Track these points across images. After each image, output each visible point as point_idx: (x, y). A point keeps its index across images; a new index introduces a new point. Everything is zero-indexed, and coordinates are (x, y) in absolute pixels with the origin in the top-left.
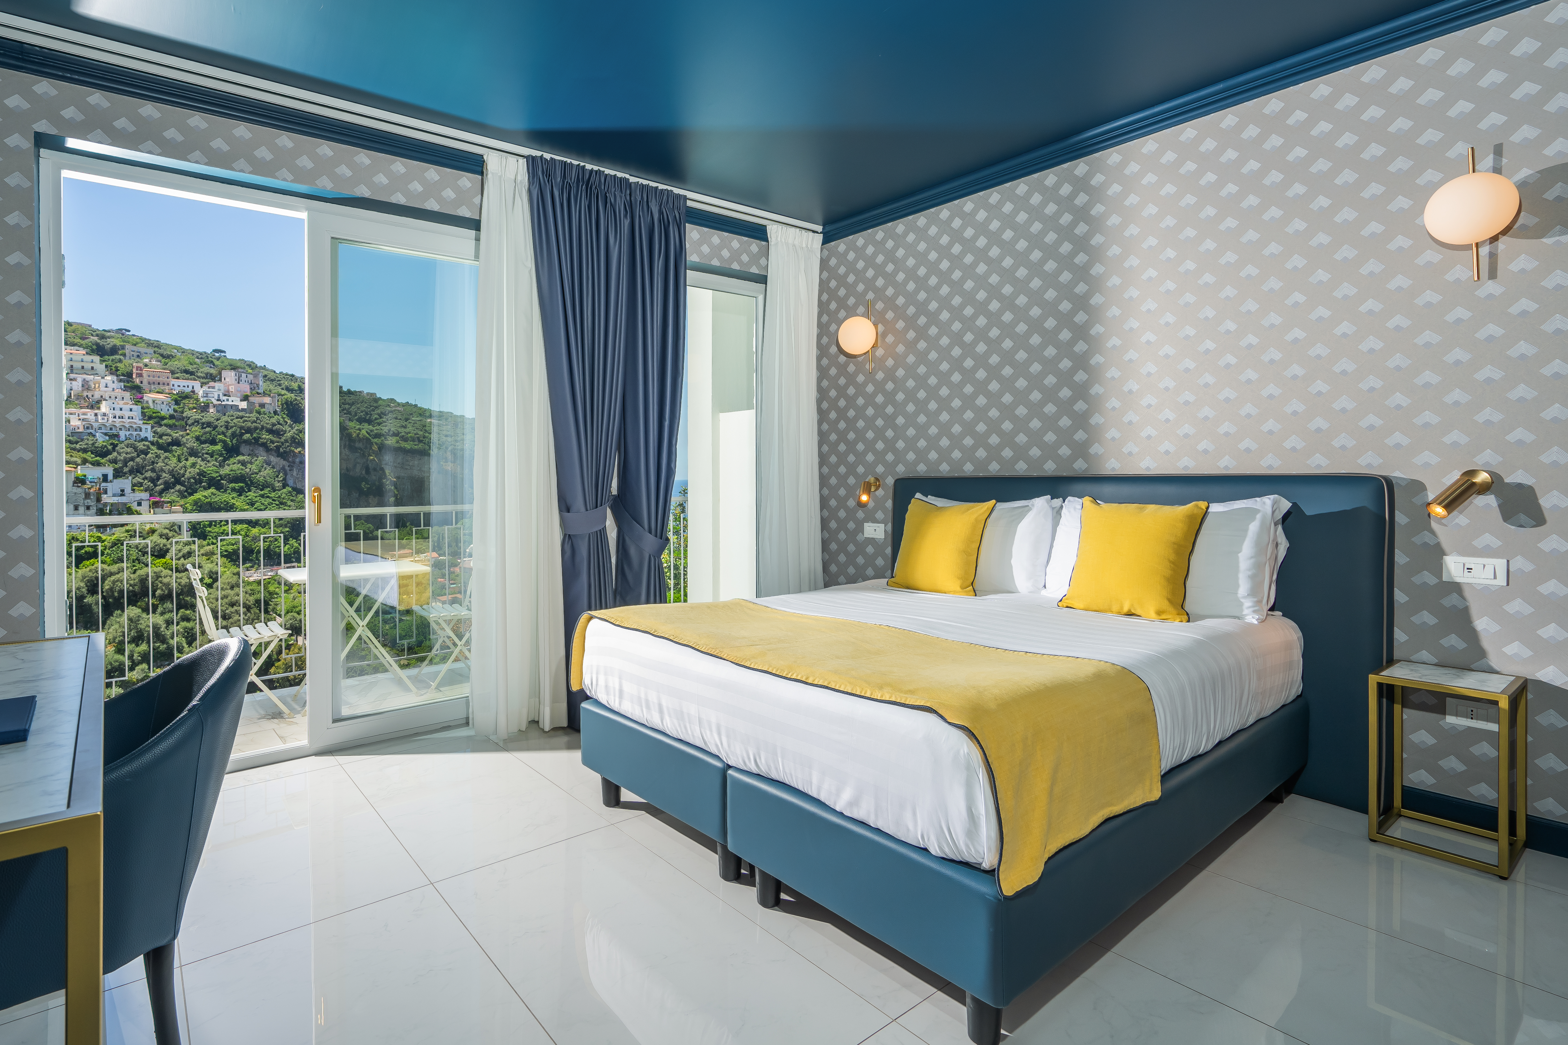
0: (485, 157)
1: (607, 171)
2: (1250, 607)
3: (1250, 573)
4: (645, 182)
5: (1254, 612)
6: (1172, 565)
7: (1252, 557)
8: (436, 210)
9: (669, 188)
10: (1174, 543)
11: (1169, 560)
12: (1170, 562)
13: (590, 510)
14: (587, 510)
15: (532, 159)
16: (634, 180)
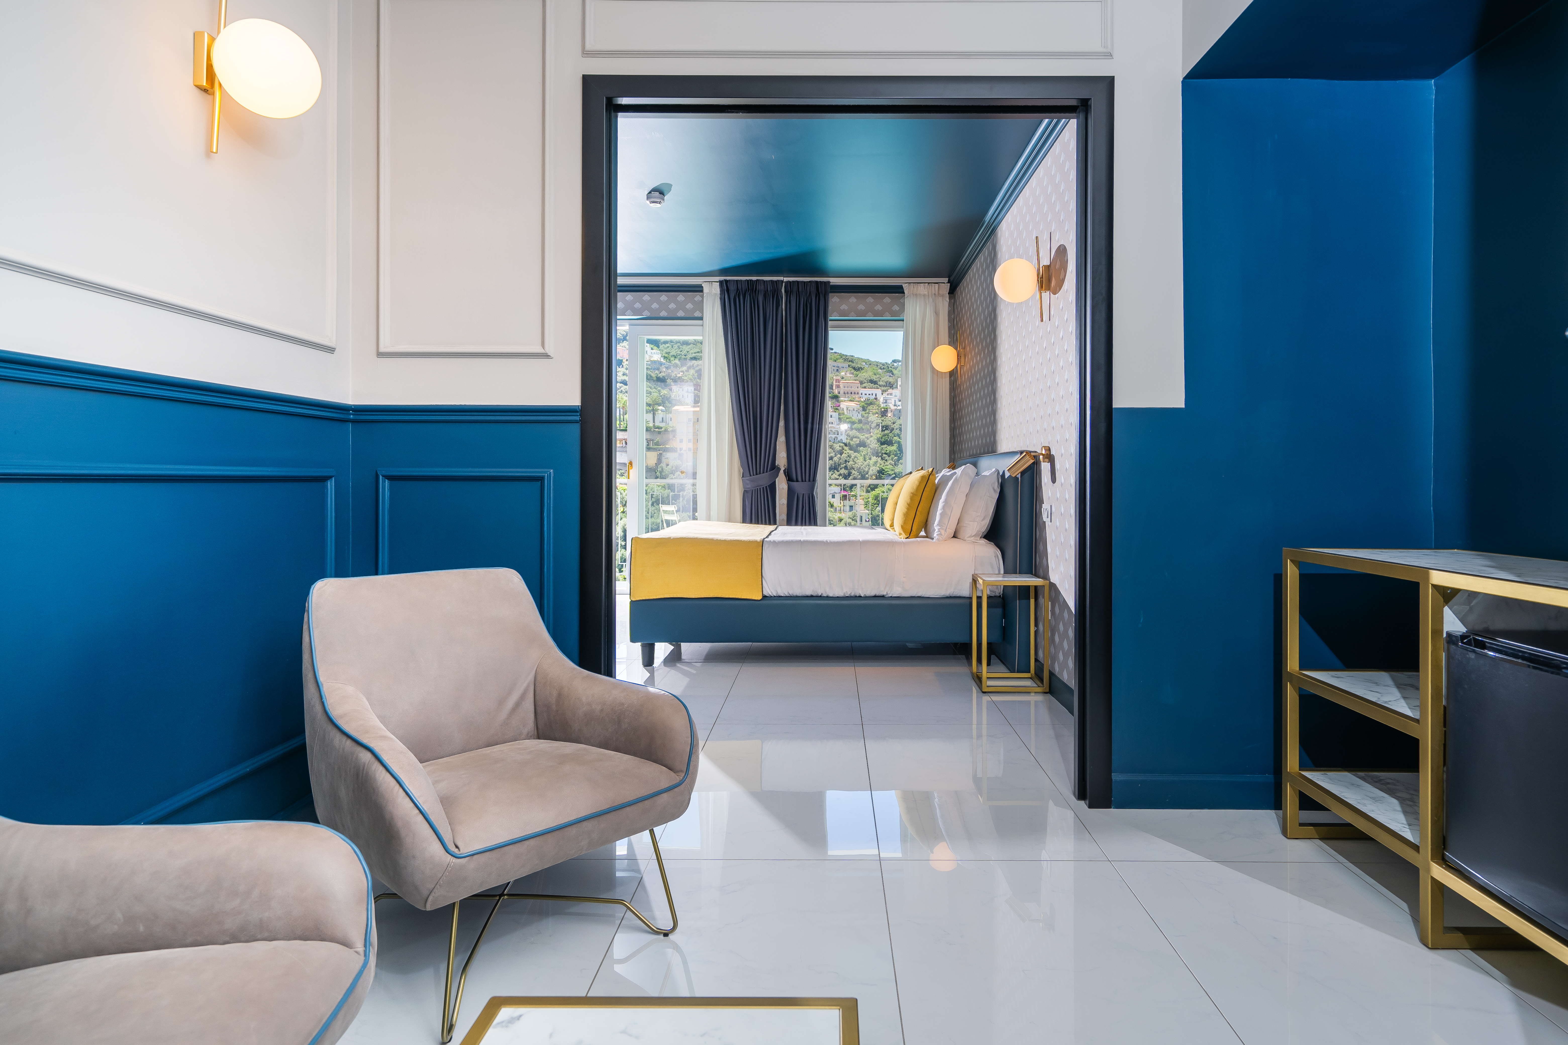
0: (701, 286)
1: (765, 279)
2: (939, 533)
5: (940, 536)
14: (751, 476)
15: (721, 282)
16: (786, 279)
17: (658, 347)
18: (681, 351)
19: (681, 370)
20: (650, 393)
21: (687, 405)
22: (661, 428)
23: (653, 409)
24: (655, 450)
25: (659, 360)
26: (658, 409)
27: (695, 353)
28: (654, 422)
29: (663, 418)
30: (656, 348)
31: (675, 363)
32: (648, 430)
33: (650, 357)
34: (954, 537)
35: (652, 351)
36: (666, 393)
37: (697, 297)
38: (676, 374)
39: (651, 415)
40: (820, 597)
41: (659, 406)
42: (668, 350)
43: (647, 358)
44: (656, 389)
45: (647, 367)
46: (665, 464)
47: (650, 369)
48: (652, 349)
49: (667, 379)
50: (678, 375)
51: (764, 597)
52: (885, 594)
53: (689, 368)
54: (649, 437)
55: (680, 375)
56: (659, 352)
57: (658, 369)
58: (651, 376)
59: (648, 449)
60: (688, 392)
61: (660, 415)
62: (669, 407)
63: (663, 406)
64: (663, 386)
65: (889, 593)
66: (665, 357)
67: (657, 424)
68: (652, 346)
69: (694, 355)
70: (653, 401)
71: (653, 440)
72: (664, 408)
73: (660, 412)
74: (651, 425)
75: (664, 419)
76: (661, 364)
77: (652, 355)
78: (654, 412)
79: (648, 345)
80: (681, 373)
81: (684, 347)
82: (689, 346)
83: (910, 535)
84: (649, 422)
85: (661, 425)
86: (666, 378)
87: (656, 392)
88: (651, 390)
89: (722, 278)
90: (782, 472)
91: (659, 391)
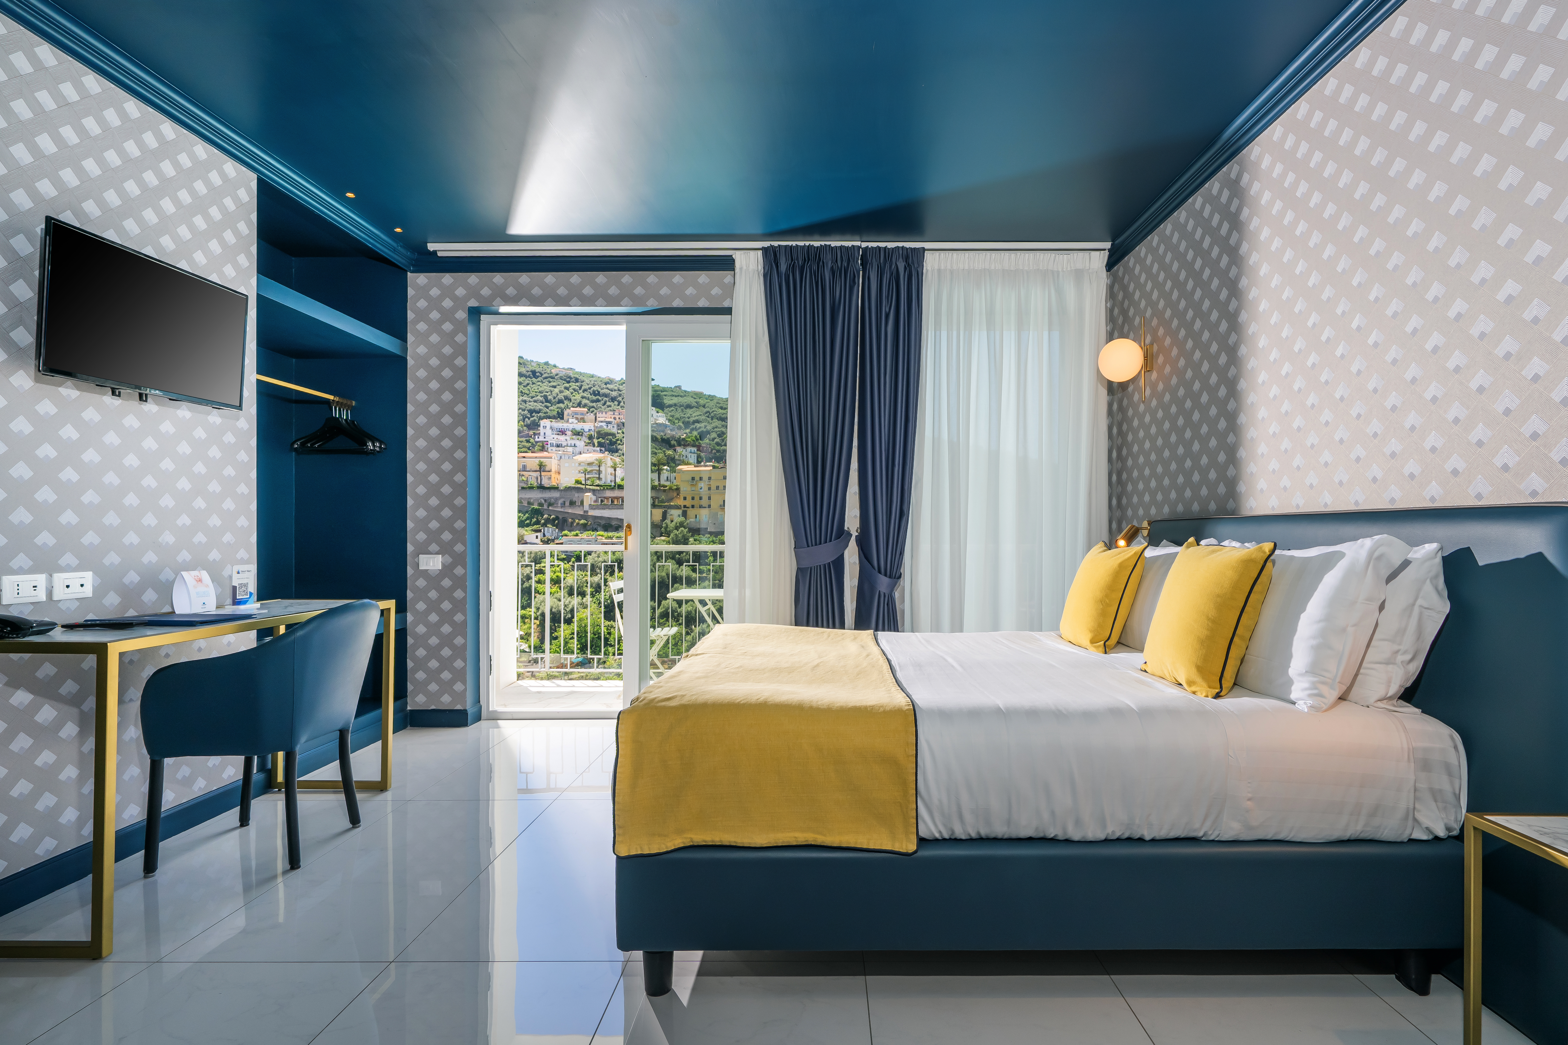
0: (734, 256)
1: (833, 244)
2: (1306, 689)
3: (1314, 642)
4: (875, 245)
5: (1310, 696)
6: (1210, 624)
7: (1320, 621)
8: (706, 306)
9: (900, 244)
10: (1218, 596)
11: (1208, 617)
12: (1209, 619)
13: (812, 546)
14: (808, 546)
15: (765, 250)
16: (864, 245)
17: (663, 410)
18: (684, 414)
19: (684, 432)
20: (656, 454)
21: (690, 464)
22: (666, 486)
23: (659, 468)
24: (660, 507)
25: (664, 423)
26: (664, 469)
27: (698, 416)
28: (659, 480)
29: (667, 477)
30: (660, 411)
31: (679, 425)
32: (653, 488)
33: (656, 419)
34: (1342, 698)
35: (657, 414)
36: (671, 453)
37: (727, 277)
38: (680, 436)
39: (656, 475)
40: (1053, 841)
41: (665, 466)
42: (672, 413)
43: (651, 421)
44: (661, 450)
45: (653, 429)
46: (669, 520)
47: (655, 431)
48: (658, 412)
49: (672, 441)
50: (682, 437)
51: (922, 841)
52: (1201, 834)
53: (692, 430)
54: (654, 495)
55: (684, 437)
56: (664, 415)
57: (663, 431)
58: (655, 437)
59: (654, 506)
60: (691, 452)
61: (665, 474)
62: (674, 467)
63: (668, 466)
64: (668, 447)
65: (1210, 833)
66: (669, 420)
67: (662, 482)
68: (657, 409)
69: (697, 418)
70: (659, 461)
71: (658, 498)
72: (669, 468)
73: (665, 471)
74: (656, 483)
75: (669, 478)
76: (666, 426)
77: (657, 418)
78: (659, 471)
79: (654, 408)
80: (684, 435)
81: (688, 410)
82: (692, 410)
83: (1221, 687)
84: (654, 481)
85: (667, 484)
86: (671, 439)
87: (661, 453)
88: (657, 451)
89: (766, 244)
90: (853, 539)
91: (664, 452)
